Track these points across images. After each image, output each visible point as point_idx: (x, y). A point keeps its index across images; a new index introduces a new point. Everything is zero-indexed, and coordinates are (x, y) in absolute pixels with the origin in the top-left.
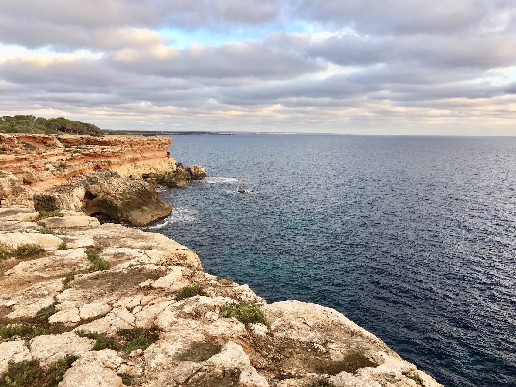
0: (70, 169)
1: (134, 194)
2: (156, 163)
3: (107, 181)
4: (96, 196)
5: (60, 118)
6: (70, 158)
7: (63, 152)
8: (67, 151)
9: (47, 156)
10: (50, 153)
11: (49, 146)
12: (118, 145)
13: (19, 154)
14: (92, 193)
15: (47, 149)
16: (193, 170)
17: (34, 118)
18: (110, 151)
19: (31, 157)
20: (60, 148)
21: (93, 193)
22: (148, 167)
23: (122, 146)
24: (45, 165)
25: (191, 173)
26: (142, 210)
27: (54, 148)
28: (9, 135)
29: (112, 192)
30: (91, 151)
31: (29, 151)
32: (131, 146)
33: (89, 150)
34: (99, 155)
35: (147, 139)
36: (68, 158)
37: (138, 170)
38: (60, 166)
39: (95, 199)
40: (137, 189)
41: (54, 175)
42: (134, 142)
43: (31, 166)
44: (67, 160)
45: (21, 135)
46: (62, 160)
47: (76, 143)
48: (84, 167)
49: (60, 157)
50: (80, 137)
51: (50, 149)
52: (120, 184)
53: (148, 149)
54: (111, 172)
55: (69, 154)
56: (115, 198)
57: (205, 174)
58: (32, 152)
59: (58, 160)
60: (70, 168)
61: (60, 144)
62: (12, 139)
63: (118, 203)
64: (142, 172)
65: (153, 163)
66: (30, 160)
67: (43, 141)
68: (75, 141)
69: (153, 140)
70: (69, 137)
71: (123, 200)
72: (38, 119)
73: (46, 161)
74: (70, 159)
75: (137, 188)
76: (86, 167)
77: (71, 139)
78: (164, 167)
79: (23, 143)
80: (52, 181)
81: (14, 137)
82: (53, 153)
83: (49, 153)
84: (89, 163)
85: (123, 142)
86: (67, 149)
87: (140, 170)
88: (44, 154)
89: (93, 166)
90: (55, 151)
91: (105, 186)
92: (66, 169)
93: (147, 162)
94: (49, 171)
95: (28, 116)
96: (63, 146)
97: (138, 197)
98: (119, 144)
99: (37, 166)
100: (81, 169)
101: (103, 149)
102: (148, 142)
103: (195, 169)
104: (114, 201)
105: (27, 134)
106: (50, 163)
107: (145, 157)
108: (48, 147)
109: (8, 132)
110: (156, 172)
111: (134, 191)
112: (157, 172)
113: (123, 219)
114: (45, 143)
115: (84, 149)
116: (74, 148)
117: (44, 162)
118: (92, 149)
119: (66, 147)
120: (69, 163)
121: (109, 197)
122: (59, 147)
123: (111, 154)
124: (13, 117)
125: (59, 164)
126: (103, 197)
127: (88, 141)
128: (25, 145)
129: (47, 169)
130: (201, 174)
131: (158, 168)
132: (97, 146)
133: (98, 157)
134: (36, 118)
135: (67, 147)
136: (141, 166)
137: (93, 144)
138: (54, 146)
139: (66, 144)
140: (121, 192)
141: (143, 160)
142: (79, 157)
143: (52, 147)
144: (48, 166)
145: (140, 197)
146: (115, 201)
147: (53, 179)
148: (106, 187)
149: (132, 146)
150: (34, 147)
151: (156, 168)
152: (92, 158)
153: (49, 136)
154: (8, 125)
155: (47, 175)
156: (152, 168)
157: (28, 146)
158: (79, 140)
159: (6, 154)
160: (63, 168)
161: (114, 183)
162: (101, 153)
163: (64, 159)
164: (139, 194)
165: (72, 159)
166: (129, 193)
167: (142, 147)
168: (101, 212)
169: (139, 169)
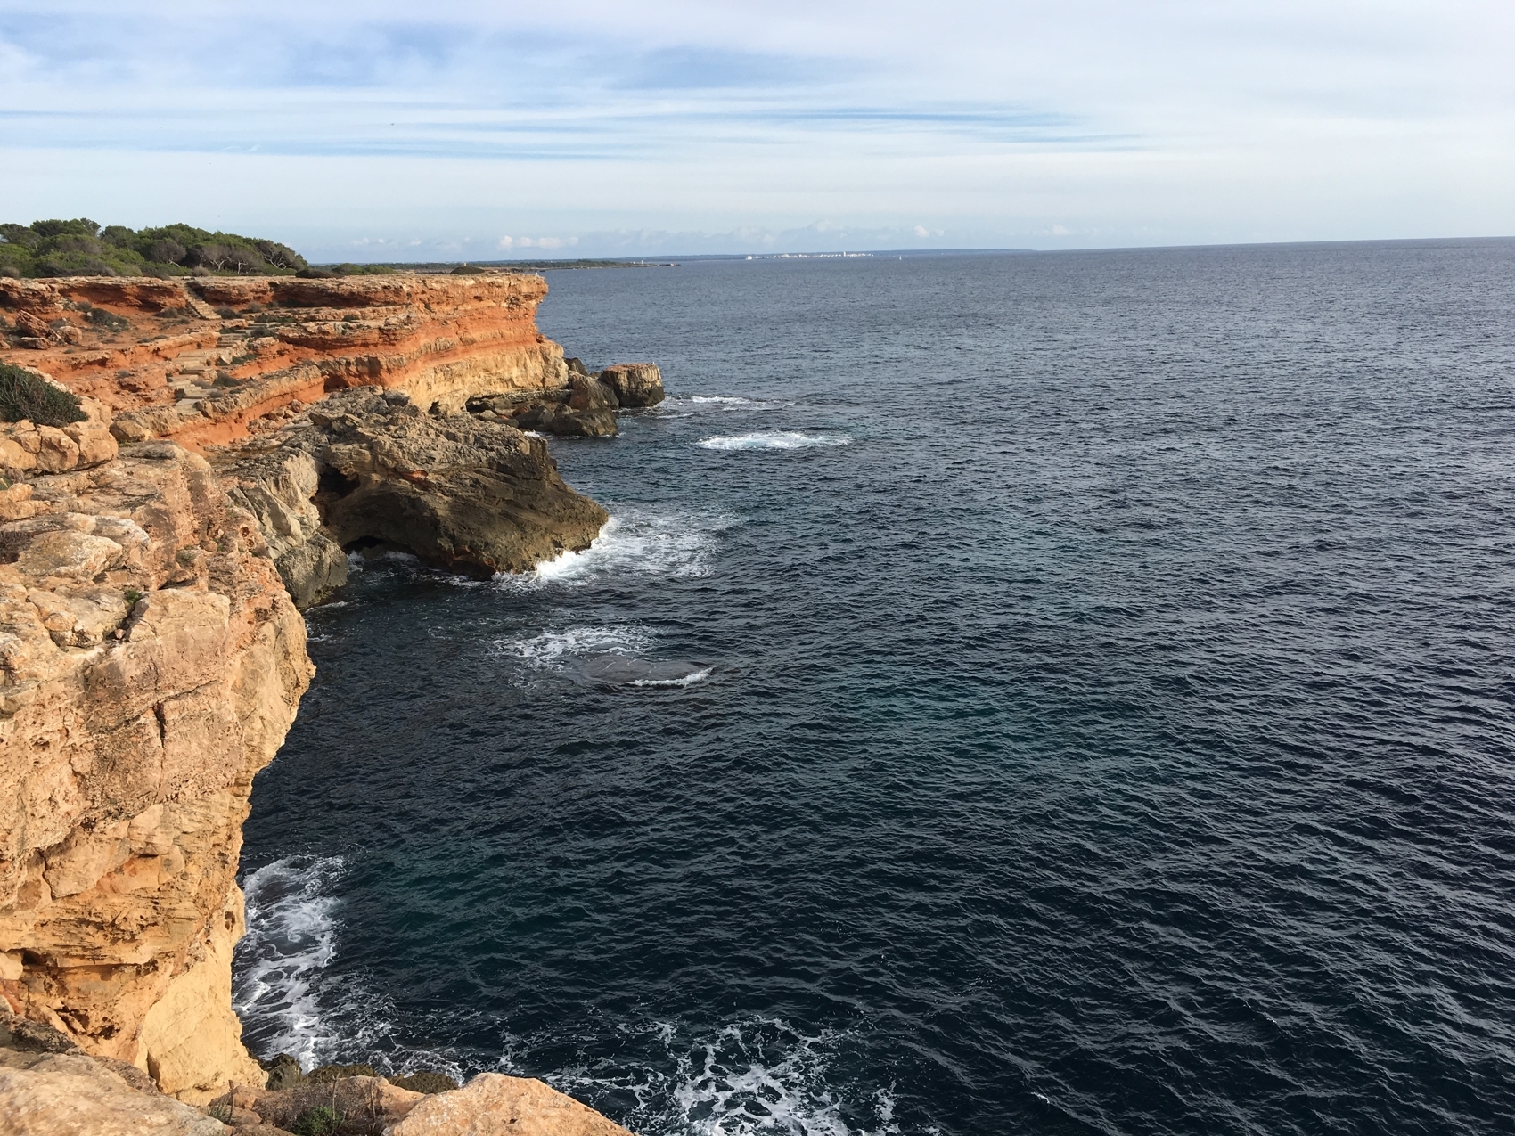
0: (252, 390)
1: (484, 470)
2: (507, 359)
3: (388, 430)
4: (356, 483)
5: (176, 226)
6: (244, 353)
7: (219, 335)
8: (232, 330)
9: (170, 348)
10: (179, 339)
11: (170, 314)
12: (394, 303)
13: (77, 345)
14: (343, 472)
15: (164, 327)
16: (623, 380)
17: (96, 226)
18: (373, 324)
19: (117, 355)
20: (206, 322)
21: (348, 470)
22: (482, 374)
23: (408, 305)
24: (169, 381)
25: (617, 388)
26: (521, 527)
27: (187, 323)
28: (35, 284)
29: (411, 466)
30: (312, 326)
31: (109, 335)
32: (427, 306)
33: (305, 324)
34: (337, 340)
35: (472, 282)
36: (238, 355)
37: (456, 387)
38: (216, 383)
39: (356, 493)
40: (493, 454)
41: (206, 415)
42: (434, 293)
43: (123, 387)
44: (235, 361)
45: (73, 280)
46: (220, 362)
47: (258, 304)
48: (293, 383)
49: (212, 353)
50: (266, 283)
51: (175, 324)
52: (433, 436)
53: (477, 316)
54: (383, 396)
55: (239, 342)
56: (425, 486)
57: (660, 388)
58: (118, 339)
59: (208, 363)
60: (252, 386)
61: (203, 307)
62: (47, 295)
63: (440, 505)
64: (467, 392)
65: (495, 360)
66: (118, 366)
67: (148, 301)
68: (251, 295)
69: (492, 284)
70: (231, 283)
71: (450, 493)
72: (109, 230)
73: (170, 366)
74: (244, 358)
75: (492, 450)
76: (300, 381)
77: (239, 288)
78: (531, 373)
79: (82, 307)
80: (201, 435)
81: (53, 289)
82: (188, 337)
83: (173, 340)
84: (306, 368)
85: (409, 294)
86: (228, 324)
87: (461, 386)
88: (161, 343)
89: (321, 379)
90: (190, 332)
91: (387, 447)
92: (238, 391)
93: (479, 358)
94: (184, 402)
95: (76, 221)
96: (214, 316)
97: (498, 478)
98: (397, 299)
99: (143, 387)
100: (286, 390)
101: (347, 318)
102: (478, 292)
103: (630, 374)
104: (424, 498)
105: (93, 279)
106: (184, 372)
107: (473, 342)
108: (165, 320)
109: (27, 274)
110: (506, 390)
111: (484, 459)
112: (511, 390)
113: (459, 558)
114: (154, 308)
115: (283, 320)
116: (251, 318)
117: (164, 372)
118: (313, 319)
119: (227, 316)
120: (242, 373)
121: (405, 484)
122: (202, 318)
123: (375, 336)
124: (28, 226)
125: (214, 375)
126: (383, 484)
127: (296, 295)
128: (89, 314)
129: (179, 395)
130: (650, 392)
131: (514, 376)
132: (325, 311)
133: (335, 348)
134: (103, 229)
135: (230, 318)
136: (463, 373)
137: (311, 306)
138: (186, 315)
139: (224, 307)
140: (442, 467)
141: (464, 352)
142: (275, 350)
143: (181, 317)
144: (181, 383)
145: (506, 480)
146: (426, 498)
147: (204, 426)
148: (391, 450)
149: (432, 306)
150: (122, 322)
151: (507, 376)
152: (314, 351)
153: (166, 283)
154: (18, 252)
155: (181, 417)
156: (495, 378)
157: (98, 318)
158: (264, 293)
159: (36, 348)
160: (229, 389)
161: (413, 433)
162: (344, 332)
163: (226, 358)
164: (501, 468)
165: (254, 354)
166: (469, 468)
167: (460, 308)
168: (378, 536)
169: (458, 384)
